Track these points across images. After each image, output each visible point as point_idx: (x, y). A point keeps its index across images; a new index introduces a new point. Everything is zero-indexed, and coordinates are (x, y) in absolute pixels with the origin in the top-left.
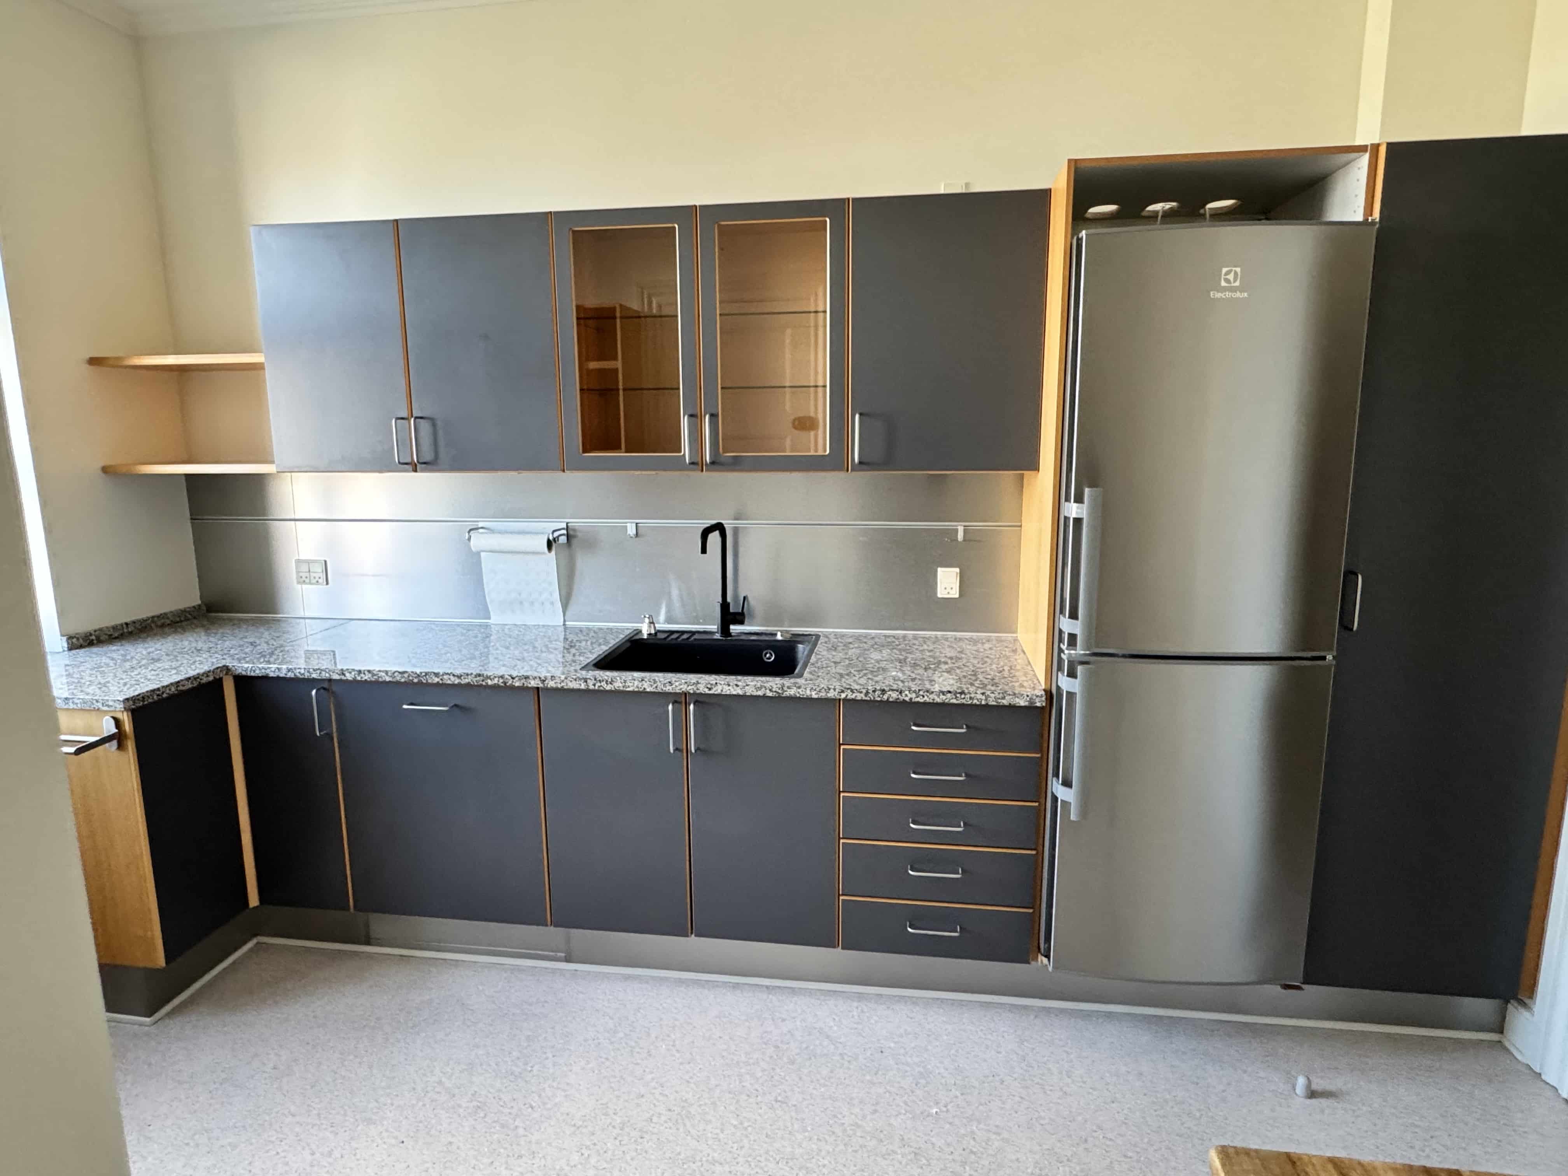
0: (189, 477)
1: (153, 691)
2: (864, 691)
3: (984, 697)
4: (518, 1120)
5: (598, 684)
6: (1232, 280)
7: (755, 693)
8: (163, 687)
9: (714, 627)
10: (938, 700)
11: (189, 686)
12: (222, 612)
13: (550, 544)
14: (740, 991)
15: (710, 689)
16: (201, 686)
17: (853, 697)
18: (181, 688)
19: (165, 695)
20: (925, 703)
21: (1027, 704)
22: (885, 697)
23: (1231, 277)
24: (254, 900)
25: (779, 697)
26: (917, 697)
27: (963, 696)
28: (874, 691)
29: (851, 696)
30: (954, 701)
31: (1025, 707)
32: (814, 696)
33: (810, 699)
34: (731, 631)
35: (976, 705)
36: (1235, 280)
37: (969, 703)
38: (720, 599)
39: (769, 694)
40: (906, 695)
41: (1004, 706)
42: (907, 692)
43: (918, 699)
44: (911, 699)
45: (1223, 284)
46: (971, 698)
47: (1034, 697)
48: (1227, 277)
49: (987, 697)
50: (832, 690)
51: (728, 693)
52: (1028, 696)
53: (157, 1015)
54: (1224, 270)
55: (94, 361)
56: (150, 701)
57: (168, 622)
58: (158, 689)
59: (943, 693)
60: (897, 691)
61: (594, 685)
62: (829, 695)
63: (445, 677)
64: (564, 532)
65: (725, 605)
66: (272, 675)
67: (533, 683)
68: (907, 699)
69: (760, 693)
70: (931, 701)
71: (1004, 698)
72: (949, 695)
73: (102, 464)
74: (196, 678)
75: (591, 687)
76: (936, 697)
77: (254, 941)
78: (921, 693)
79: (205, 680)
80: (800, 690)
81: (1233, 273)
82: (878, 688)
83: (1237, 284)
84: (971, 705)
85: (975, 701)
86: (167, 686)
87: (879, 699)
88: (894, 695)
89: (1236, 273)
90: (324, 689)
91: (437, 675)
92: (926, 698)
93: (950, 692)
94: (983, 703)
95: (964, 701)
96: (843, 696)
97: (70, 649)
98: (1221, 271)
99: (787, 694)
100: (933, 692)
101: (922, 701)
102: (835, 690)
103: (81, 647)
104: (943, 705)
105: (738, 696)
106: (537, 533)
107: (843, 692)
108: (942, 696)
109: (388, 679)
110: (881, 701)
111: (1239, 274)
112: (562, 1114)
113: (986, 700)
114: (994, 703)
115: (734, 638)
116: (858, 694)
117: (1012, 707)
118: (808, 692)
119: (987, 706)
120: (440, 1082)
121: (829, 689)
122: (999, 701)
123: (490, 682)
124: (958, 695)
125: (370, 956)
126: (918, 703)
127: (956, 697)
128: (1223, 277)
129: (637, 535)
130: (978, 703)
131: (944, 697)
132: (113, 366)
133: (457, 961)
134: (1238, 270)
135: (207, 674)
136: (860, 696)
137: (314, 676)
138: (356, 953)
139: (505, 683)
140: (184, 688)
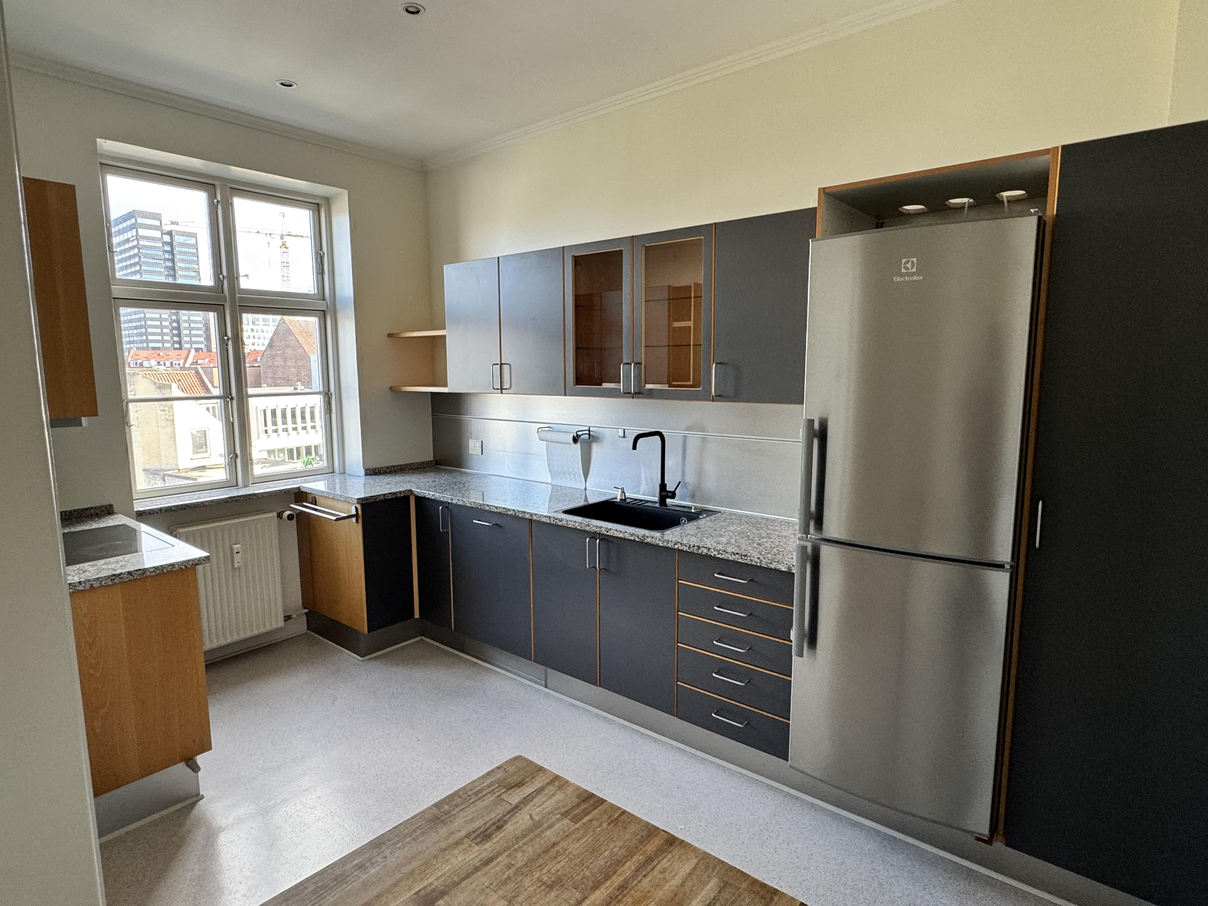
0: (432, 394)
1: (372, 497)
2: (688, 545)
3: (759, 561)
4: (470, 750)
5: (555, 521)
6: (910, 268)
7: (630, 538)
8: (377, 495)
9: (656, 499)
10: (731, 558)
11: (390, 497)
12: (440, 465)
13: (575, 440)
14: (624, 731)
15: (607, 532)
16: (397, 499)
17: (682, 548)
18: (386, 497)
19: (378, 500)
20: (723, 559)
21: (786, 570)
22: (700, 552)
23: (909, 265)
24: (417, 615)
25: (642, 542)
26: (718, 554)
27: (746, 558)
28: (694, 547)
29: (681, 548)
30: (740, 560)
31: (785, 572)
32: (661, 545)
33: (657, 546)
34: (667, 503)
35: (754, 565)
36: (912, 268)
37: (750, 563)
38: (660, 482)
39: (637, 540)
40: (712, 552)
41: (771, 569)
42: (712, 550)
43: (719, 556)
44: (715, 555)
45: (903, 270)
46: (751, 560)
47: (791, 566)
48: (907, 265)
49: (761, 561)
50: (670, 542)
51: (616, 535)
52: (787, 564)
53: (366, 658)
54: (904, 261)
55: (390, 335)
56: (370, 501)
57: (415, 467)
58: (375, 496)
59: (734, 554)
60: (707, 548)
61: (554, 521)
62: (669, 545)
63: (491, 507)
64: (587, 432)
65: (663, 486)
66: (427, 497)
67: (527, 516)
68: (712, 555)
69: (632, 538)
70: (727, 558)
71: (771, 563)
72: (737, 556)
73: (391, 386)
74: (394, 493)
75: (552, 522)
76: (729, 556)
77: (420, 638)
78: (721, 552)
79: (399, 495)
80: (653, 540)
81: (910, 263)
82: (696, 545)
83: (914, 270)
84: (751, 565)
85: (753, 563)
86: (379, 495)
87: (696, 552)
88: (705, 551)
89: (913, 262)
90: (446, 507)
91: (488, 505)
92: (723, 556)
93: (737, 554)
94: (758, 564)
95: (746, 562)
96: (676, 547)
97: (366, 475)
98: (901, 261)
99: (646, 541)
100: (728, 552)
101: (721, 557)
102: (672, 542)
103: (371, 475)
104: (734, 562)
105: (621, 538)
106: (567, 432)
107: (676, 544)
108: (733, 556)
109: (469, 505)
110: (697, 554)
111: (915, 262)
112: (490, 755)
113: (760, 563)
114: (766, 566)
115: (668, 508)
116: (684, 547)
117: (776, 570)
118: (657, 542)
119: (761, 567)
120: (450, 722)
121: (669, 541)
122: (768, 565)
123: (509, 513)
124: (743, 557)
125: (461, 658)
126: (719, 558)
127: (742, 558)
128: (903, 266)
129: (624, 437)
130: (755, 564)
131: (735, 557)
132: (397, 337)
133: (491, 669)
134: (915, 260)
135: (400, 492)
136: (686, 549)
137: (442, 499)
138: (457, 656)
139: (515, 514)
140: (388, 498)
